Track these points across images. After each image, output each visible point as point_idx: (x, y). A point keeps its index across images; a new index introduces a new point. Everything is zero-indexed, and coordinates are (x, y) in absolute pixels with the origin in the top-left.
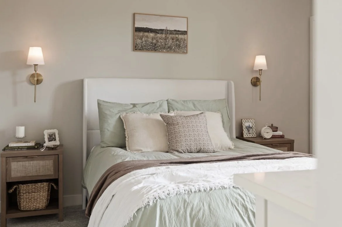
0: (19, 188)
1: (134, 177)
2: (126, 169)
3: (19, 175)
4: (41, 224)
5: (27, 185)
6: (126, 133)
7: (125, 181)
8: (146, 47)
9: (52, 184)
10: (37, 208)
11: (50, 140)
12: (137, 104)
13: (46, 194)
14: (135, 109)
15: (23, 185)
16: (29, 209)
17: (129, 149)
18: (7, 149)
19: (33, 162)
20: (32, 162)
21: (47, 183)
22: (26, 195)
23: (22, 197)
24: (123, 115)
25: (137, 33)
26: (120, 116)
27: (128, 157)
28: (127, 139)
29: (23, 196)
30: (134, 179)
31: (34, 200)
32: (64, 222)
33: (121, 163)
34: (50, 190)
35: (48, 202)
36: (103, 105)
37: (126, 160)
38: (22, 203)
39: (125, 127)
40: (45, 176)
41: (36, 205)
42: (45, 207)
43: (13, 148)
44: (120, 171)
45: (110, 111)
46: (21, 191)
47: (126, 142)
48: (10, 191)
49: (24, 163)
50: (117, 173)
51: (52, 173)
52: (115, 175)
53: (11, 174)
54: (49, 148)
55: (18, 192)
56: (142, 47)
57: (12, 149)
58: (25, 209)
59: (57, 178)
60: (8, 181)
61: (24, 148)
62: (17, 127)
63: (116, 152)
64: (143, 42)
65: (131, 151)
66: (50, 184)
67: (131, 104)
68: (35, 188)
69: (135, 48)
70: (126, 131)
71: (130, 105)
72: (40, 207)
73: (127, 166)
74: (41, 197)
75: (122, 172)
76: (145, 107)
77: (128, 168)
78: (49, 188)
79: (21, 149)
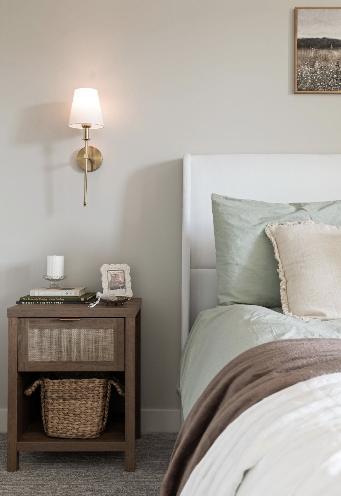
0: (44, 387)
1: (329, 402)
2: (291, 365)
3: (43, 358)
4: (88, 471)
5: (60, 380)
6: (281, 271)
7: (293, 416)
8: (323, 82)
9: (112, 382)
10: (80, 434)
11: (113, 285)
12: (305, 204)
13: (100, 405)
14: (300, 214)
15: (52, 379)
16: (64, 435)
17: (289, 311)
18: (26, 301)
19: (72, 331)
20: (69, 331)
21: (102, 381)
22: (59, 404)
23: (49, 407)
24: (271, 229)
25: (302, 53)
26: (264, 231)
27: (291, 327)
28: (282, 285)
29: (52, 404)
30: (327, 409)
31: (75, 415)
32: (136, 474)
33: (273, 346)
34: (108, 395)
35: (104, 423)
36: (224, 205)
37: (287, 337)
38: (50, 420)
39: (277, 255)
40: (96, 363)
41: (77, 427)
42: (97, 434)
43: (37, 300)
44: (270, 371)
45: (241, 219)
46: (49, 394)
47: (279, 294)
48: (27, 391)
49: (53, 331)
50: (258, 376)
51: (113, 360)
52: (254, 383)
53: (28, 355)
54: (106, 303)
55: (42, 394)
56: (313, 82)
57: (35, 301)
58: (55, 435)
59: (124, 371)
60: (22, 370)
61: (58, 301)
62: (50, 258)
63: (254, 314)
64: (316, 72)
65: (293, 314)
66: (109, 383)
67: (290, 204)
68: (76, 390)
69: (298, 85)
70: (280, 265)
71: (289, 206)
72: (88, 432)
73: (292, 355)
74: (90, 411)
75: (275, 374)
76: (326, 209)
77: (299, 363)
78: (107, 392)
79: (53, 301)
